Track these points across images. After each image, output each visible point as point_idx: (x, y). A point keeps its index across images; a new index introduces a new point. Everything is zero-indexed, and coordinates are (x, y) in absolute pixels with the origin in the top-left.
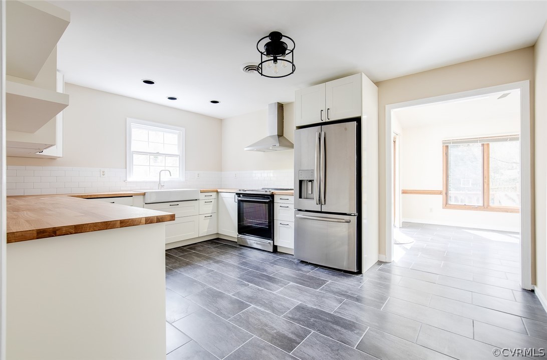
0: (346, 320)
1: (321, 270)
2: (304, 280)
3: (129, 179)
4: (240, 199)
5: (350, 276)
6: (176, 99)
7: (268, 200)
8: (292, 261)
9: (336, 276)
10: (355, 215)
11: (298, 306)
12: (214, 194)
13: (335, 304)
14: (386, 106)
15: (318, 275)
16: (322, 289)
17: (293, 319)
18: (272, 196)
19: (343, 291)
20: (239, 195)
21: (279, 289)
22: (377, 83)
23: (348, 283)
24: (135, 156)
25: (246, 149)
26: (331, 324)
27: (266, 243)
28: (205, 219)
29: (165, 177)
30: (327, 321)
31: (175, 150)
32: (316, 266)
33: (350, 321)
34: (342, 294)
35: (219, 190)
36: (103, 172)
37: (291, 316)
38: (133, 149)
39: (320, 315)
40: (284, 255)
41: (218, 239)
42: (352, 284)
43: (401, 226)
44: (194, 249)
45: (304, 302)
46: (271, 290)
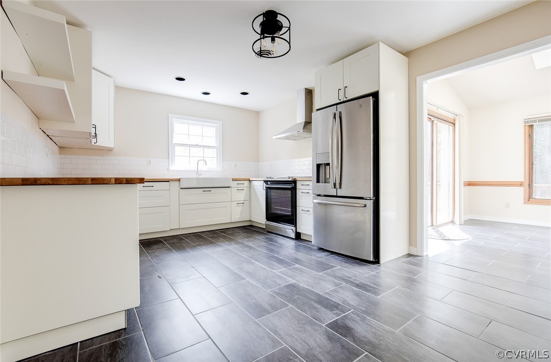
0: (332, 301)
1: (337, 257)
2: (311, 264)
3: (171, 168)
4: (267, 186)
5: (365, 265)
6: (209, 94)
7: (292, 186)
8: (311, 248)
9: (349, 263)
10: (371, 199)
11: (291, 285)
12: (246, 183)
13: (330, 287)
14: (417, 78)
15: (329, 261)
16: (324, 273)
17: (278, 294)
18: (294, 182)
19: (346, 277)
20: (266, 182)
21: (282, 268)
22: (407, 54)
23: (358, 270)
24: (177, 148)
25: (274, 137)
26: (313, 303)
27: (289, 230)
28: (237, 206)
29: (202, 167)
30: (312, 299)
31: (213, 142)
32: (333, 253)
33: (336, 302)
34: (344, 280)
35: (251, 179)
36: (150, 161)
37: (277, 291)
38: (174, 142)
39: (307, 294)
40: (306, 242)
41: (251, 226)
42: (362, 272)
43: (463, 223)
44: (224, 232)
45: (299, 282)
46: (273, 269)
